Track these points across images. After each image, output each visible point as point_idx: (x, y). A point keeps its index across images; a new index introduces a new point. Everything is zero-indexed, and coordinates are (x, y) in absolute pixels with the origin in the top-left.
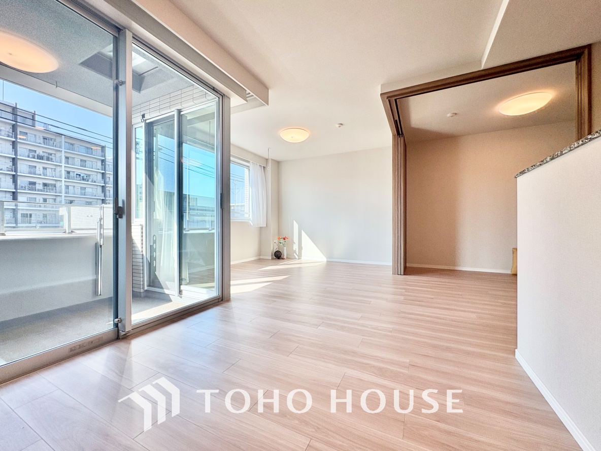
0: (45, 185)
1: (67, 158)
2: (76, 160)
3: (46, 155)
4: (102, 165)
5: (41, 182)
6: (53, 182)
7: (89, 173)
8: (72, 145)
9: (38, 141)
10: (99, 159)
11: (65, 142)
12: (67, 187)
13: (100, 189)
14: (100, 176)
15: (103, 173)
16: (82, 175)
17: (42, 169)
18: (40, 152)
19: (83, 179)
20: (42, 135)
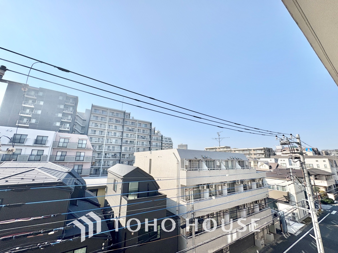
0: (131, 141)
1: (138, 129)
2: (141, 130)
3: (132, 129)
4: (150, 131)
5: (129, 140)
6: (133, 140)
7: (145, 135)
8: (140, 124)
9: (130, 124)
10: (149, 129)
11: (138, 123)
12: (137, 142)
13: (149, 142)
14: (149, 136)
15: (150, 135)
16: (143, 136)
17: (130, 135)
18: (130, 128)
19: (143, 138)
20: (131, 121)
